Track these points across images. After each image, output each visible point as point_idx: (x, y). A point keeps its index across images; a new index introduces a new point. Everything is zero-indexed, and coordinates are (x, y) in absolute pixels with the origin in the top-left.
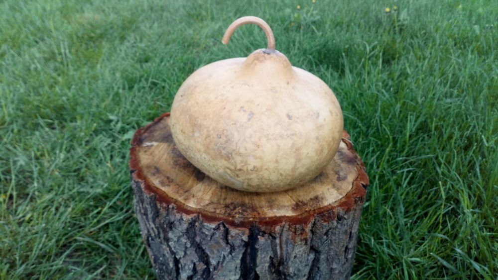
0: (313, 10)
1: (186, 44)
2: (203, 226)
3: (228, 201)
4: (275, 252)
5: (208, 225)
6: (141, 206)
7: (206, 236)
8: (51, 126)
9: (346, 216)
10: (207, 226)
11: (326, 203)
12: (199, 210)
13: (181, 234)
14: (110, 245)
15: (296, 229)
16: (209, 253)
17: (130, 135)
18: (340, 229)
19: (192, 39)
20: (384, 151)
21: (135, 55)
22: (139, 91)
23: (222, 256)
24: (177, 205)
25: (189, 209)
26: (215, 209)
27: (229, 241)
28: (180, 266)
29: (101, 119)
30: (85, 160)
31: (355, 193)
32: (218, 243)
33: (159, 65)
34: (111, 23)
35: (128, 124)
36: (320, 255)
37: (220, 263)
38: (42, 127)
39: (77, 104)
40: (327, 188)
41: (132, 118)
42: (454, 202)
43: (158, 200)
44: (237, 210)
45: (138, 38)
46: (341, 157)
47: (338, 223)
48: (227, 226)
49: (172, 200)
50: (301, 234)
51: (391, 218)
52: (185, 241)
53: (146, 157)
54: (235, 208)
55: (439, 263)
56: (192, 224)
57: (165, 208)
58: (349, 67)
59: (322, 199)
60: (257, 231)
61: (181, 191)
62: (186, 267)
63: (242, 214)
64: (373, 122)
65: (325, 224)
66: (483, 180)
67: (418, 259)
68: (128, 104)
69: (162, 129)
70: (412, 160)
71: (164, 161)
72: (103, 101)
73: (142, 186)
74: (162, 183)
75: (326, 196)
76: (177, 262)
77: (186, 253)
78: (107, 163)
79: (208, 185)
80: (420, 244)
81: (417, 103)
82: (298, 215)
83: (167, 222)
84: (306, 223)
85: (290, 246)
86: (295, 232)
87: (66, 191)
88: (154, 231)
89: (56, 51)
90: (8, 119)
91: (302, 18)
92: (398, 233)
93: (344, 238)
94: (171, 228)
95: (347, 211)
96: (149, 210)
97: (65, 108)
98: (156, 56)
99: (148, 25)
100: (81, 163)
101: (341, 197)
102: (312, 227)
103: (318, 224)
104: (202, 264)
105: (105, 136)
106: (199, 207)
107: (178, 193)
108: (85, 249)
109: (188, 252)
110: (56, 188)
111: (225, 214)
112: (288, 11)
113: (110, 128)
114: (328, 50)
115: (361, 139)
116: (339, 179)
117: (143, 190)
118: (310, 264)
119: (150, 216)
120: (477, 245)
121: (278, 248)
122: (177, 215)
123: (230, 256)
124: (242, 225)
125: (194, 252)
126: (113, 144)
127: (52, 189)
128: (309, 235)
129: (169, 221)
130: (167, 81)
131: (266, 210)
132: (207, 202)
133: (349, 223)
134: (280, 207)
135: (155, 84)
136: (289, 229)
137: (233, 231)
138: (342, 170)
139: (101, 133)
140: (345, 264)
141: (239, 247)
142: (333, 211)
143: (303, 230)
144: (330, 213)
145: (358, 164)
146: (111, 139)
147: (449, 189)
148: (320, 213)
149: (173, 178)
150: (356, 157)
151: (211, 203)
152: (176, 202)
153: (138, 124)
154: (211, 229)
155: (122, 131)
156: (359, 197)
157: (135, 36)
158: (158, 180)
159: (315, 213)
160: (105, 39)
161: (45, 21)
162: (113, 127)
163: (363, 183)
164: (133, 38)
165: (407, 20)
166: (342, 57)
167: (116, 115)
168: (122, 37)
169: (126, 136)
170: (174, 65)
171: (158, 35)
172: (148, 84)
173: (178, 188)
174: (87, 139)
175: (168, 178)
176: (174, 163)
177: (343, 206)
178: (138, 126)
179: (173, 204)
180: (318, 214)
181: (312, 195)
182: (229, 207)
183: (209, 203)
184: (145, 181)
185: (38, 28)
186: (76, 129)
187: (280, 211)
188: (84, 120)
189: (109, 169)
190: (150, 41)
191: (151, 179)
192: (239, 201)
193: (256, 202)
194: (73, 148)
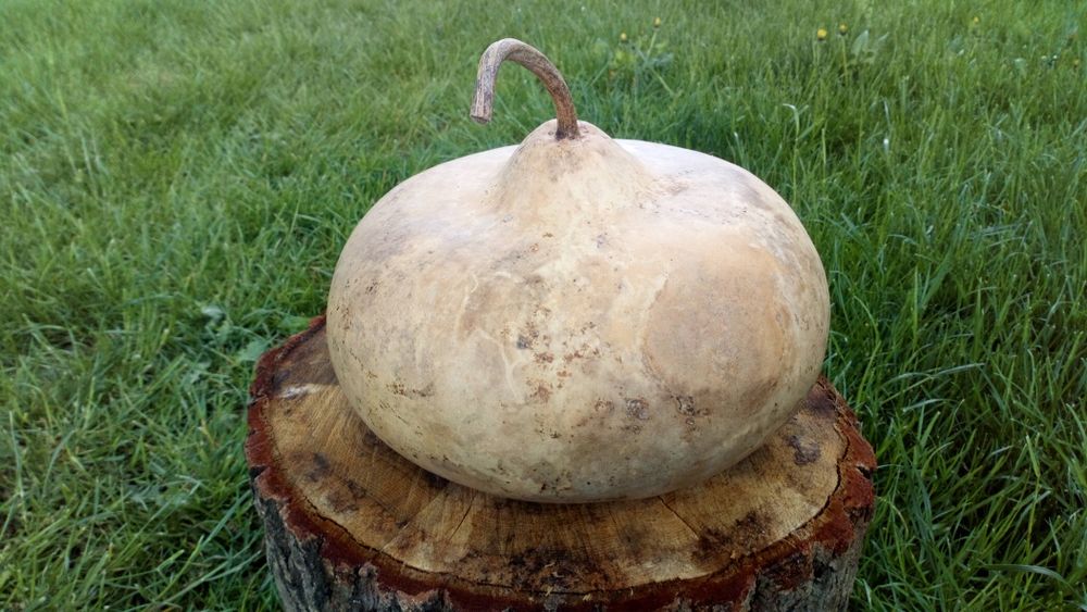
0: (655, 43)
1: (376, 129)
3: (520, 545)
6: (282, 562)
8: (61, 341)
9: (833, 564)
11: (780, 534)
12: (441, 578)
17: (253, 352)
18: (819, 598)
19: (388, 116)
21: (259, 161)
22: (270, 245)
24: (380, 566)
25: (414, 575)
26: (485, 571)
29: (180, 316)
30: (144, 421)
31: (849, 498)
33: (315, 180)
34: (200, 89)
35: (246, 326)
38: (37, 344)
39: (122, 284)
40: (773, 486)
41: (255, 311)
43: (325, 554)
44: (545, 572)
45: (264, 121)
47: (816, 584)
49: (367, 553)
51: (898, 520)
53: (291, 427)
54: (539, 566)
57: (349, 576)
59: (768, 520)
61: (388, 525)
63: (561, 582)
65: (787, 593)
68: (245, 276)
70: (929, 377)
71: (338, 436)
72: (186, 272)
73: (284, 514)
74: (337, 503)
75: (776, 510)
78: (200, 424)
79: (462, 500)
80: (979, 586)
82: (713, 575)
84: (736, 597)
87: (97, 506)
89: (71, 160)
91: (632, 59)
95: (839, 550)
96: (306, 578)
97: (91, 293)
98: (307, 159)
99: (285, 92)
100: (136, 427)
101: (815, 511)
102: (752, 605)
103: (767, 593)
105: (192, 359)
106: (440, 568)
107: (380, 529)
110: (74, 497)
111: (513, 586)
112: (600, 46)
113: (205, 336)
116: (800, 460)
117: (286, 525)
119: (309, 592)
122: (382, 596)
126: (212, 376)
127: (63, 502)
130: (336, 215)
131: (623, 564)
132: (462, 552)
133: (841, 578)
134: (663, 554)
135: (308, 225)
138: (802, 433)
139: (184, 350)
142: (801, 556)
144: (794, 561)
145: (840, 415)
146: (208, 365)
148: (769, 564)
149: (365, 487)
150: (831, 396)
151: (473, 553)
152: (377, 556)
153: (270, 322)
155: (234, 341)
156: (862, 508)
157: (256, 116)
158: (326, 493)
159: (756, 565)
160: (187, 126)
161: (46, 92)
162: (211, 333)
163: (862, 465)
164: (251, 121)
165: (870, 55)
166: (733, 143)
167: (217, 305)
168: (226, 120)
169: (243, 356)
170: (350, 179)
171: (309, 112)
172: (290, 226)
173: (380, 515)
174: (149, 366)
175: (351, 485)
176: (364, 441)
177: (827, 538)
178: (271, 328)
179: (368, 565)
180: (764, 568)
181: (739, 511)
182: (523, 564)
183: (469, 555)
184: (290, 501)
185: (30, 107)
186: (121, 343)
187: (661, 565)
188: (141, 320)
189: (205, 439)
190: (291, 127)
191: (307, 491)
192: (547, 541)
193: (593, 542)
194: (113, 394)
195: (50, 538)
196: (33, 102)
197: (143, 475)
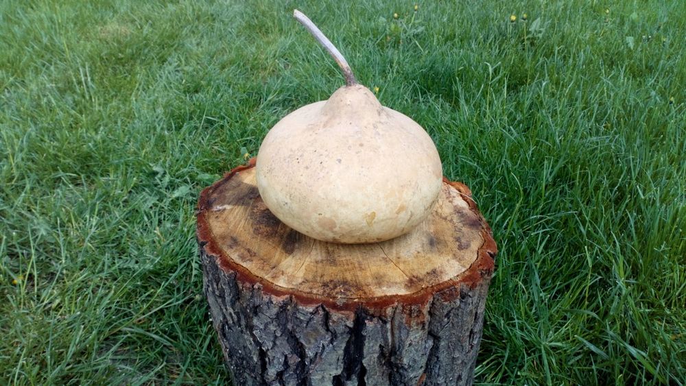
0: (414, 20)
1: (249, 67)
2: (298, 310)
3: (326, 279)
4: (386, 339)
5: (304, 308)
6: (215, 286)
7: (301, 321)
8: (76, 183)
9: (470, 294)
10: (303, 310)
11: (446, 279)
12: (291, 290)
13: (269, 320)
14: (166, 337)
15: (411, 311)
16: (304, 343)
17: (182, 192)
18: (464, 310)
19: (256, 59)
20: (513, 206)
21: (180, 84)
22: (190, 134)
23: (321, 346)
24: (263, 284)
25: (279, 289)
26: (311, 288)
27: (330, 328)
28: (267, 359)
29: (142, 171)
30: (125, 226)
31: (481, 265)
32: (316, 330)
33: (215, 96)
34: (145, 39)
35: (177, 178)
36: (439, 341)
37: (319, 354)
38: (64, 184)
39: (109, 152)
40: (446, 259)
41: (183, 170)
42: (603, 270)
43: (239, 279)
44: (337, 290)
45: (183, 60)
46: (462, 219)
47: (461, 302)
48: (327, 309)
49: (257, 279)
50: (418, 316)
51: (524, 292)
52: (275, 329)
53: (218, 224)
54: (335, 287)
55: (585, 348)
56: (283, 308)
57: (249, 288)
58: (465, 96)
59: (441, 272)
60: (363, 315)
61: (267, 268)
62: (275, 361)
63: (344, 294)
64: (498, 170)
65: (446, 303)
66: (639, 242)
67: (559, 344)
68: (177, 150)
69: (234, 187)
70: (548, 218)
71: (242, 229)
72: (143, 146)
73: (218, 262)
74: (242, 258)
75: (447, 269)
76: (263, 354)
77: (275, 344)
78: (155, 229)
79: (300, 259)
80: (562, 325)
81: (554, 143)
82: (414, 294)
83: (251, 305)
84: (423, 303)
85: (404, 332)
86: (410, 315)
87: (106, 268)
88: (232, 317)
89: (74, 79)
90: (16, 173)
91: (400, 29)
92: (533, 311)
93: (469, 320)
94: (256, 314)
95: (472, 288)
96: (227, 291)
97: (91, 157)
98: (209, 84)
99: (194, 42)
100: (120, 230)
101: (464, 270)
102: (430, 308)
103: (438, 304)
104: (295, 356)
105: (149, 195)
106: (290, 287)
107: (263, 269)
108: (134, 342)
109: (278, 342)
110: (91, 264)
111: (323, 295)
112: (382, 20)
113: (155, 182)
114: (437, 74)
115: (483, 192)
116: (460, 248)
117: (219, 266)
118: (428, 353)
119: (228, 299)
120: (633, 325)
121: (389, 334)
122: (265, 297)
123: (331, 345)
124: (346, 307)
125: (285, 342)
126: (160, 204)
127: (85, 266)
128: (427, 318)
129: (254, 304)
130: (227, 118)
131: (373, 288)
132: (300, 280)
133: (475, 301)
134: (391, 284)
135: (211, 123)
136: (403, 311)
137: (335, 316)
138: (463, 236)
139: (144, 190)
140: (469, 351)
141: (342, 334)
142: (455, 288)
143: (420, 312)
144: (451, 290)
145: (483, 228)
146: (157, 198)
147: (597, 254)
148: (439, 291)
149: (255, 251)
150: (480, 220)
151: (306, 281)
152: (262, 280)
153: (190, 176)
154: (307, 312)
155: (171, 186)
156: (486, 270)
157: (178, 57)
158: (237, 254)
159: (433, 290)
160: (139, 61)
161: (55, 38)
162: (158, 181)
163: (490, 251)
164: (176, 60)
165: (540, 32)
166: (456, 82)
167: (161, 165)
168: (160, 58)
169: (176, 194)
170: (234, 96)
171: (209, 55)
172: (200, 123)
173: (263, 264)
174: (126, 198)
175: (249, 251)
176: (254, 232)
177: (467, 281)
178: (191, 180)
179: (258, 284)
180: (437, 292)
181: (429, 268)
182: (328, 286)
183: (303, 282)
184: (221, 256)
185: (46, 46)
186: (109, 185)
187: (390, 289)
188: (119, 172)
189: (159, 237)
190: (198, 64)
191: (228, 252)
192: (339, 277)
193: (360, 278)
194: (107, 211)
195: (79, 285)
196: (49, 44)
197: (125, 254)
